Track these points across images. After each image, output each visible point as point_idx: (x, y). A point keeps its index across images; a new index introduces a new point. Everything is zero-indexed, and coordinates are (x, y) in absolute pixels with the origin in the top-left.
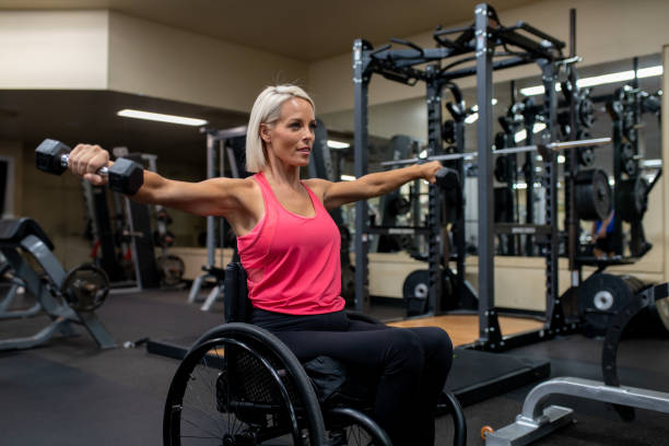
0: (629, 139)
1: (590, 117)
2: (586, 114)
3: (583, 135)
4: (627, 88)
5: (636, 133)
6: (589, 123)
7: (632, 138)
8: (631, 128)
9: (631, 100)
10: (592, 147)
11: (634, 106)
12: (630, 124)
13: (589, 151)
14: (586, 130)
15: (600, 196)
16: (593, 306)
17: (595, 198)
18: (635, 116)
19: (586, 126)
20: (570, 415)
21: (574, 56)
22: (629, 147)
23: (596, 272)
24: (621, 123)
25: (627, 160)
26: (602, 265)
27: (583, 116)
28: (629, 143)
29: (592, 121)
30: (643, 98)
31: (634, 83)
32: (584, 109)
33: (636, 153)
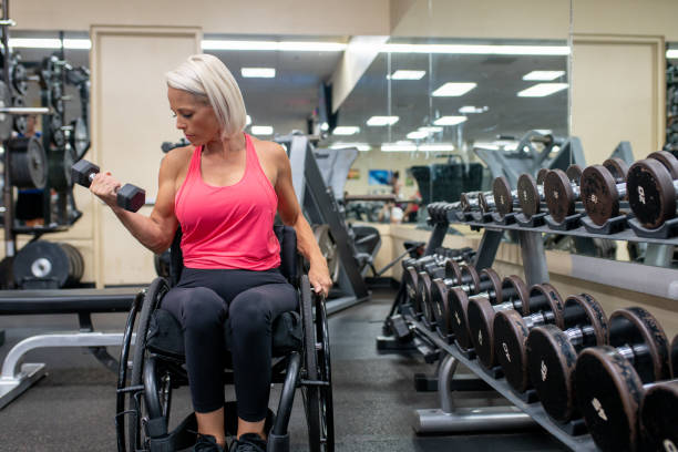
0: (57, 111)
1: (23, 84)
2: (19, 81)
3: (16, 102)
4: (55, 59)
5: (63, 105)
6: (22, 90)
7: (60, 109)
8: (59, 99)
9: (57, 71)
10: (26, 115)
11: (60, 77)
12: (58, 95)
13: (22, 119)
14: (19, 97)
15: (35, 165)
16: (31, 274)
17: (30, 166)
18: (62, 87)
19: (20, 93)
20: (43, 369)
21: (8, 19)
22: (57, 118)
23: (32, 241)
24: (49, 93)
25: (56, 130)
26: (38, 233)
27: (16, 83)
28: (57, 115)
29: (26, 88)
30: (67, 70)
31: (61, 54)
32: (18, 75)
33: (63, 124)
